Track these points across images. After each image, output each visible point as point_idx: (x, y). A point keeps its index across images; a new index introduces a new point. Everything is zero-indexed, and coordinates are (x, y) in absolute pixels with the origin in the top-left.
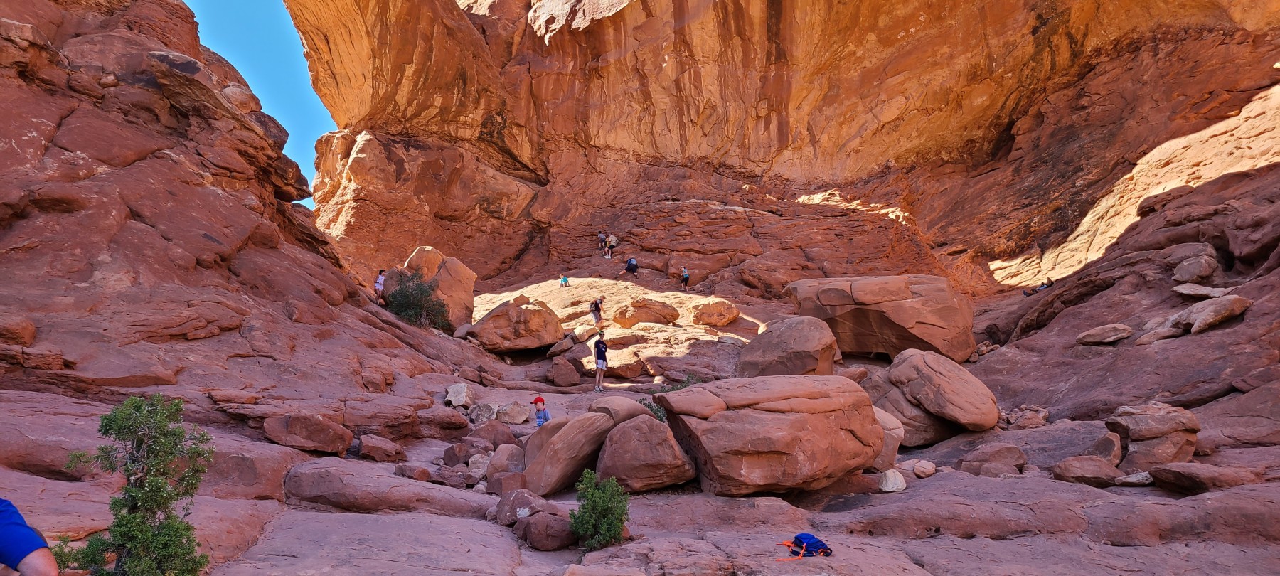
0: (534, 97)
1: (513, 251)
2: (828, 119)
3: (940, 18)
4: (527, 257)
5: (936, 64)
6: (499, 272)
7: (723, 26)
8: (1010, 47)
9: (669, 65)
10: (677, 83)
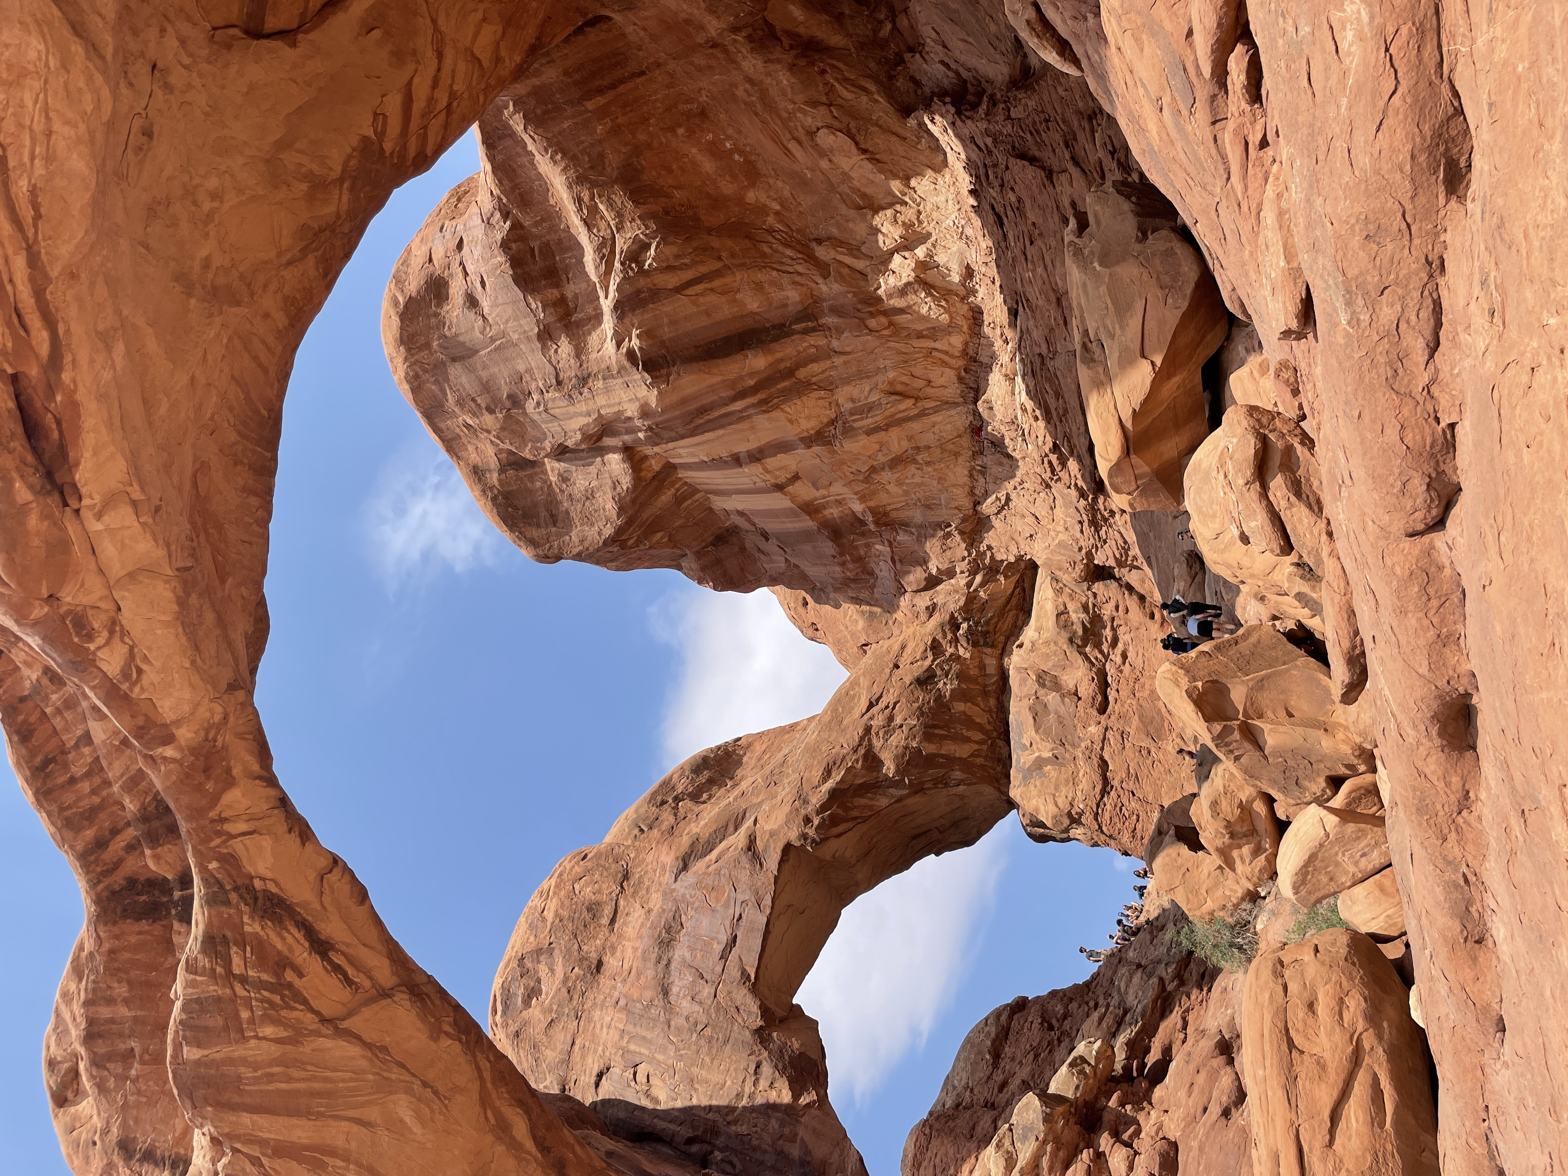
7: (787, 395)
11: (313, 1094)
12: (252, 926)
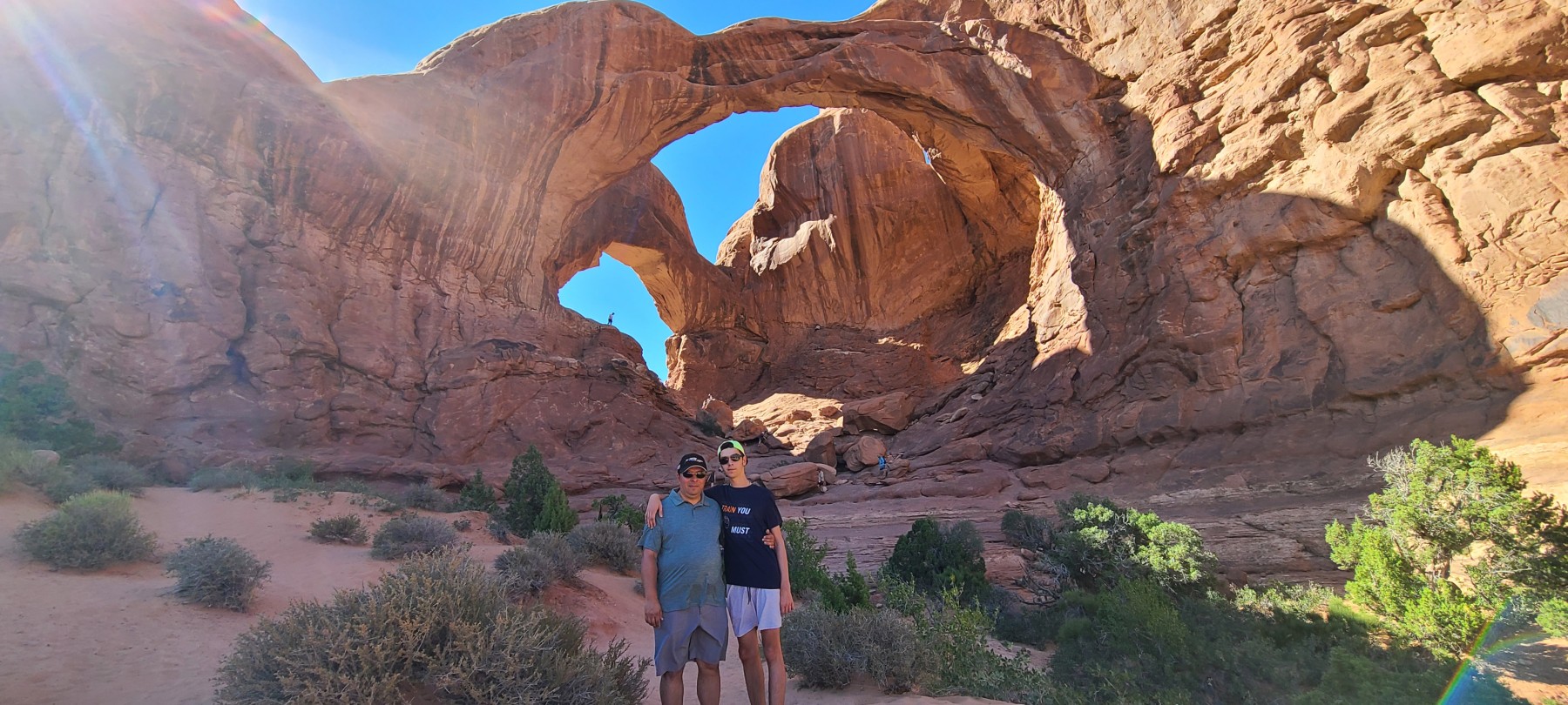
0: (757, 303)
1: (756, 377)
2: (888, 300)
3: (932, 248)
4: (762, 380)
5: (933, 270)
6: (751, 388)
7: (835, 264)
8: (964, 259)
9: (814, 284)
10: (819, 291)
11: (629, 121)
12: (694, 105)
